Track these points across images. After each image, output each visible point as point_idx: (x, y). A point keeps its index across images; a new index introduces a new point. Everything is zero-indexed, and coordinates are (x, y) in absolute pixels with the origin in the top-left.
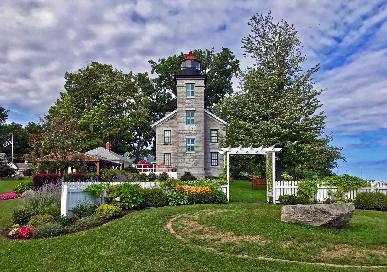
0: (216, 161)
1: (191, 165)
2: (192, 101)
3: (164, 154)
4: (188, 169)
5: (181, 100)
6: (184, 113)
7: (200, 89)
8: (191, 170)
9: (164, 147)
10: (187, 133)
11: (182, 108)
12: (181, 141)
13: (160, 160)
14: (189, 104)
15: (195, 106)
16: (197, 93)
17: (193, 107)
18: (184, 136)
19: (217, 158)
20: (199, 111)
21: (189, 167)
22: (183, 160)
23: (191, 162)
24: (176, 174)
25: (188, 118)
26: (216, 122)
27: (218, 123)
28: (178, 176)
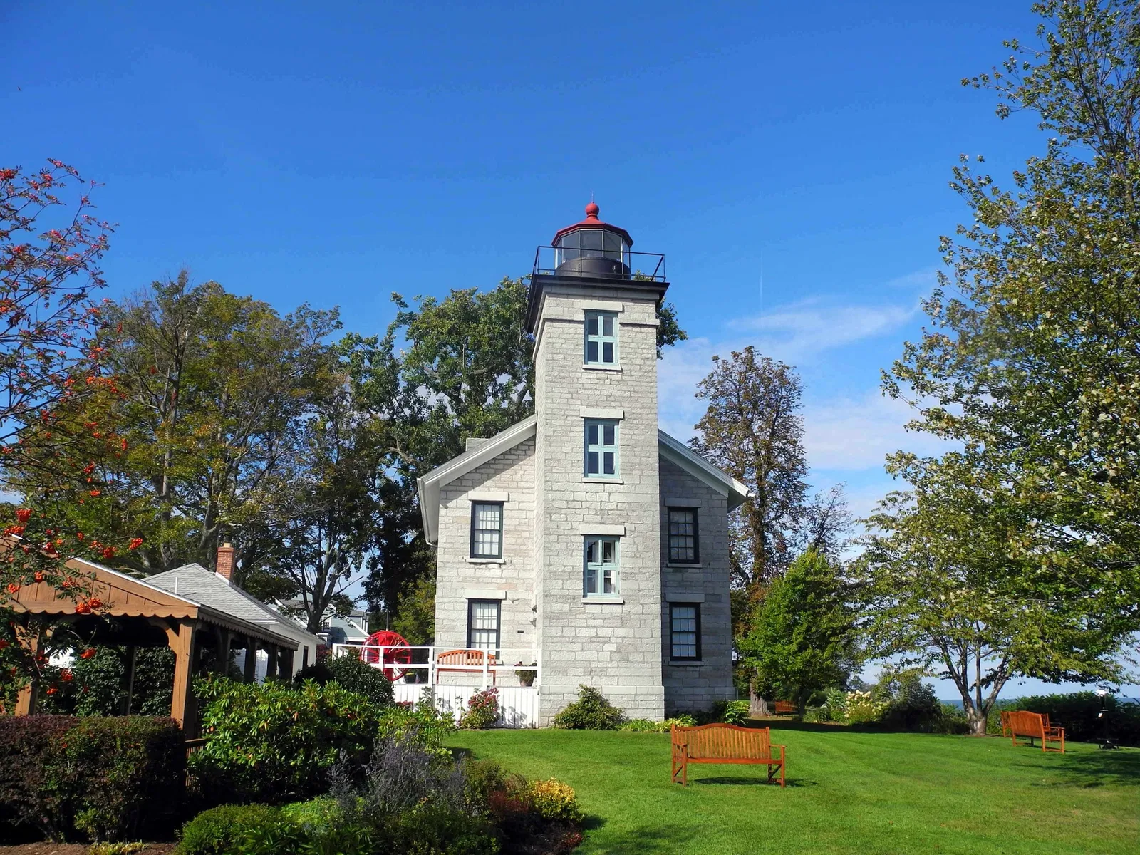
0: (692, 639)
1: (605, 656)
2: (608, 382)
3: (472, 602)
4: (590, 672)
5: (562, 374)
6: (573, 429)
7: (639, 335)
8: (604, 680)
9: (470, 571)
10: (585, 512)
11: (566, 407)
12: (558, 546)
13: (452, 629)
14: (597, 393)
15: (621, 400)
16: (627, 350)
17: (613, 404)
18: (575, 525)
19: (692, 627)
20: (635, 421)
21: (593, 665)
22: (568, 632)
23: (604, 643)
24: (537, 698)
25: (592, 448)
26: (689, 478)
27: (698, 481)
28: (546, 705)
